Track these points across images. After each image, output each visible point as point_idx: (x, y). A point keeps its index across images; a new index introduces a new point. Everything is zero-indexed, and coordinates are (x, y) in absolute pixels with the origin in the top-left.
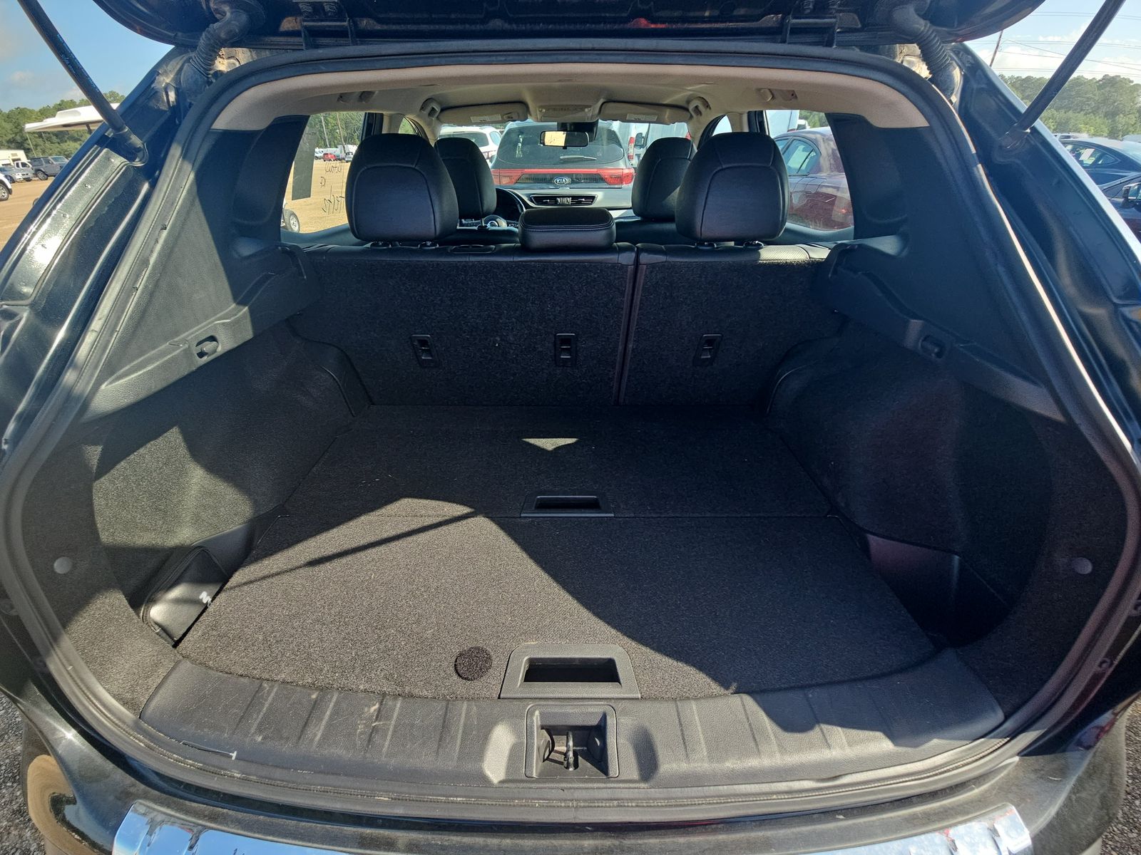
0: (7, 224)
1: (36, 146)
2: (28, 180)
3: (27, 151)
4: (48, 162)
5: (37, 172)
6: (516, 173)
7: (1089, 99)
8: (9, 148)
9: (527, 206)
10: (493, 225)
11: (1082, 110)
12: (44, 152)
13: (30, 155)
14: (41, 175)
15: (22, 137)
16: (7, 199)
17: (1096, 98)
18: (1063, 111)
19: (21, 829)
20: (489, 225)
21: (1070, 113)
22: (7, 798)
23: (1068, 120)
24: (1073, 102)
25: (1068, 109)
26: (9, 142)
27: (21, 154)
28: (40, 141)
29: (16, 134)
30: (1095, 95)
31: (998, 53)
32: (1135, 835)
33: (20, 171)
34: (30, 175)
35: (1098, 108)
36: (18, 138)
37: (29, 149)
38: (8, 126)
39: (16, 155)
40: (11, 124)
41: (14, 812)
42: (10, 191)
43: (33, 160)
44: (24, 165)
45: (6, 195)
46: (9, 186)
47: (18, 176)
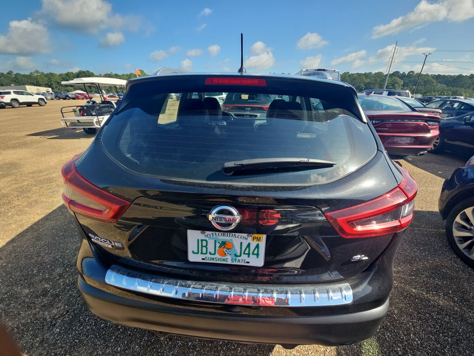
0: (45, 115)
1: (56, 87)
2: (52, 99)
3: (53, 89)
4: (61, 93)
5: (56, 97)
6: (232, 106)
7: (466, 83)
8: (45, 87)
9: (233, 118)
10: (221, 123)
11: (463, 87)
12: (59, 89)
13: (53, 90)
14: (57, 98)
15: (51, 83)
16: (44, 106)
17: (469, 82)
18: (455, 87)
19: (44, 311)
20: (220, 123)
21: (458, 88)
22: (40, 301)
23: (457, 91)
24: (459, 84)
25: (457, 86)
26: (46, 84)
27: (50, 90)
28: (58, 85)
29: (49, 82)
30: (468, 81)
31: (424, 66)
32: (439, 346)
33: (49, 96)
34: (53, 98)
35: (470, 86)
36: (49, 84)
37: (53, 88)
38: (46, 79)
39: (48, 89)
40: (47, 78)
41: (42, 306)
42: (46, 103)
43: (55, 92)
44: (51, 94)
45: (44, 104)
46: (46, 101)
47: (49, 98)
